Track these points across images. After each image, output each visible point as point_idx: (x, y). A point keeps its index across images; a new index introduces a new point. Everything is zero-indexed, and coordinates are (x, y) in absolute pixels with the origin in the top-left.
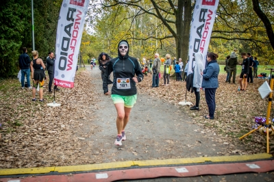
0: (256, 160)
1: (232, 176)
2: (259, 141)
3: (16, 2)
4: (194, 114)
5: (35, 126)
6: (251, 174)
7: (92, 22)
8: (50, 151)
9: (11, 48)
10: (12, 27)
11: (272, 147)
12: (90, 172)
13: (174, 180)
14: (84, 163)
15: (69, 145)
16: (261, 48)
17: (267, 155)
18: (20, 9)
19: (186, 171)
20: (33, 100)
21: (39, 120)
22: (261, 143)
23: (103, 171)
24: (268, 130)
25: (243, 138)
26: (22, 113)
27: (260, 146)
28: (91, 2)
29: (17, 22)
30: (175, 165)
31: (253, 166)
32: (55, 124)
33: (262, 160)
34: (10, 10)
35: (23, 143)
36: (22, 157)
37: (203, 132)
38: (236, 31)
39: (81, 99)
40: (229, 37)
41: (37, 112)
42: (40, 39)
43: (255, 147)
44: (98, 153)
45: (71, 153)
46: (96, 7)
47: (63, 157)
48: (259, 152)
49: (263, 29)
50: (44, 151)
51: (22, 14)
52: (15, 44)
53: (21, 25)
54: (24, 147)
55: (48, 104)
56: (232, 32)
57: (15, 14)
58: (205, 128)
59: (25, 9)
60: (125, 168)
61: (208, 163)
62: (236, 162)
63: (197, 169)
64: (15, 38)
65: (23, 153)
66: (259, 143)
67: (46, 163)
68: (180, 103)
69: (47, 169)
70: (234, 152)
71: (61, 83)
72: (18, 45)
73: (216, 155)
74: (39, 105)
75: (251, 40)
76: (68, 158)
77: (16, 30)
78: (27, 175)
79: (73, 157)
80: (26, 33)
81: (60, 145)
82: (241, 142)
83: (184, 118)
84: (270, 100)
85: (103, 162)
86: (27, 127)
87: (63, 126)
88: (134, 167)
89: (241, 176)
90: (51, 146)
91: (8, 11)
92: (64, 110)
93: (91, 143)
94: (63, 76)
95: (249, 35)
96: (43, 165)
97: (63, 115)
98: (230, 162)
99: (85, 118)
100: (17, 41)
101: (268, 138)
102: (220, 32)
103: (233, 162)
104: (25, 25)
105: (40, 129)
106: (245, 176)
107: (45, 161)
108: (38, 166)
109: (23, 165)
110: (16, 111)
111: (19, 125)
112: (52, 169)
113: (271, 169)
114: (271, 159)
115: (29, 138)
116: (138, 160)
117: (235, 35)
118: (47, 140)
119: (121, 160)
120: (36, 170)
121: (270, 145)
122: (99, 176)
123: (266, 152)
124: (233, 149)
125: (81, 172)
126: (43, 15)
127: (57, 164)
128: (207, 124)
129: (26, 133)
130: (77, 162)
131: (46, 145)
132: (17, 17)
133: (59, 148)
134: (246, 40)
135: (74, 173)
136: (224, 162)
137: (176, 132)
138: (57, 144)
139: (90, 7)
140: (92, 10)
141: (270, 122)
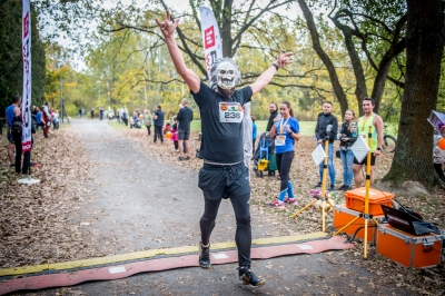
0: (309, 240)
1: (279, 259)
2: (314, 218)
6: (302, 256)
7: (82, 54)
8: (37, 245)
11: (329, 225)
14: (90, 256)
15: (64, 236)
17: (324, 234)
19: (225, 257)
21: (9, 205)
23: (118, 264)
24: (324, 205)
25: (297, 216)
27: (315, 224)
28: (81, 23)
31: (304, 248)
33: (315, 239)
38: (292, 75)
39: (72, 171)
40: (283, 84)
43: (310, 226)
45: (69, 245)
46: (90, 31)
48: (314, 231)
49: (326, 73)
50: (26, 245)
55: (20, 181)
56: (287, 76)
60: (147, 258)
62: (289, 243)
66: (314, 221)
67: (33, 261)
69: (39, 268)
73: (262, 237)
75: (312, 88)
76: (64, 252)
78: (9, 277)
79: (73, 251)
82: (293, 221)
84: (325, 167)
88: (159, 256)
89: (290, 258)
90: (37, 238)
92: (47, 188)
93: (96, 232)
95: (308, 81)
96: (30, 263)
98: (278, 244)
99: (81, 199)
101: (324, 214)
103: (282, 244)
106: (296, 258)
107: (31, 258)
108: (22, 265)
112: (45, 266)
113: (325, 249)
114: (327, 238)
116: (164, 247)
117: (291, 80)
118: (29, 230)
120: (21, 270)
121: (327, 223)
122: (114, 271)
123: (321, 230)
125: (88, 268)
127: (51, 260)
130: (79, 256)
131: (29, 238)
133: (50, 240)
134: (303, 87)
135: (80, 268)
136: (271, 245)
138: (44, 235)
139: (80, 30)
140: (83, 35)
141: (329, 195)
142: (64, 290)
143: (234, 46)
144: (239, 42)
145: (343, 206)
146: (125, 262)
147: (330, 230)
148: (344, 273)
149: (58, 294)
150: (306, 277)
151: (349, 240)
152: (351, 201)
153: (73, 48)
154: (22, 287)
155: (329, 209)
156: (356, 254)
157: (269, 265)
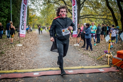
0: (103, 68)
1: (92, 74)
3: (5, 1)
4: (79, 49)
5: (10, 54)
6: (100, 73)
7: (38, 10)
8: (15, 64)
9: (2, 21)
10: (3, 12)
11: (110, 63)
12: (31, 72)
13: (67, 75)
14: (29, 69)
15: (24, 61)
16: (110, 22)
17: (108, 66)
18: (6, 4)
19: (73, 72)
20: (11, 43)
21: (12, 51)
22: (106, 61)
23: (37, 72)
24: (109, 56)
25: (99, 59)
26: (5, 48)
27: (105, 62)
28: (38, 2)
29: (5, 9)
30: (68, 70)
31: (101, 70)
32: (19, 53)
33: (105, 68)
34: (2, 4)
35: (4, 61)
36: (3, 66)
37: (82, 57)
38: (100, 15)
39: (32, 43)
40: (97, 18)
41: (12, 48)
42: (15, 17)
43: (104, 63)
44: (36, 64)
45: (24, 64)
46: (40, 4)
47: (21, 66)
48: (105, 65)
49: (111, 14)
50: (13, 64)
51: (7, 6)
52: (4, 19)
53: (6, 11)
54: (4, 62)
55: (17, 45)
56: (98, 15)
57: (4, 6)
58: (83, 55)
59: (9, 4)
60: (47, 71)
61: (83, 69)
62: (94, 68)
63: (77, 71)
64: (4, 17)
65: (4, 65)
66: (105, 61)
67: (13, 69)
68: (74, 45)
69: (13, 71)
70: (94, 64)
71: (22, 36)
72: (5, 20)
73: (86, 65)
74: (13, 45)
75: (106, 19)
76: (22, 67)
77: (5, 13)
78: (4, 73)
79: (25, 66)
80: (9, 15)
81: (20, 61)
82: (98, 60)
83: (75, 51)
85: (37, 68)
86: (7, 54)
87: (22, 54)
88: (50, 70)
90: (16, 62)
91: (1, 5)
92: (24, 47)
93: (33, 61)
94: (23, 32)
95: (105, 17)
96: (12, 69)
97: (23, 49)
98: (92, 69)
99: (32, 51)
100: (5, 18)
102: (93, 15)
103: (93, 69)
104: (9, 11)
105: (12, 55)
106: (97, 74)
107: (12, 68)
108: (9, 70)
109: (3, 70)
110: (3, 48)
111: (3, 53)
112: (15, 71)
113: (109, 71)
114: (109, 67)
115: (7, 58)
116: (53, 67)
117: (99, 17)
118: (15, 59)
119: (45, 68)
120: (8, 71)
122: (35, 74)
123: (108, 64)
124: (94, 63)
125: (28, 72)
126: (17, 7)
127: (18, 69)
128: (85, 53)
129: (6, 57)
130: (26, 68)
132: (5, 7)
133: (20, 62)
134: (104, 19)
135: (25, 72)
136: (89, 69)
137: (71, 57)
138: (19, 61)
139: (37, 4)
140: (38, 5)
141: (111, 52)
142: (18, 79)
143: (81, 6)
144: (83, 5)
145: (116, 56)
146: (39, 71)
147: (111, 64)
148: (115, 81)
149: (16, 80)
150: (101, 81)
151: (118, 69)
152: (119, 55)
153: (35, 9)
154: (6, 77)
155: (110, 57)
156: (120, 74)
157: (88, 76)
